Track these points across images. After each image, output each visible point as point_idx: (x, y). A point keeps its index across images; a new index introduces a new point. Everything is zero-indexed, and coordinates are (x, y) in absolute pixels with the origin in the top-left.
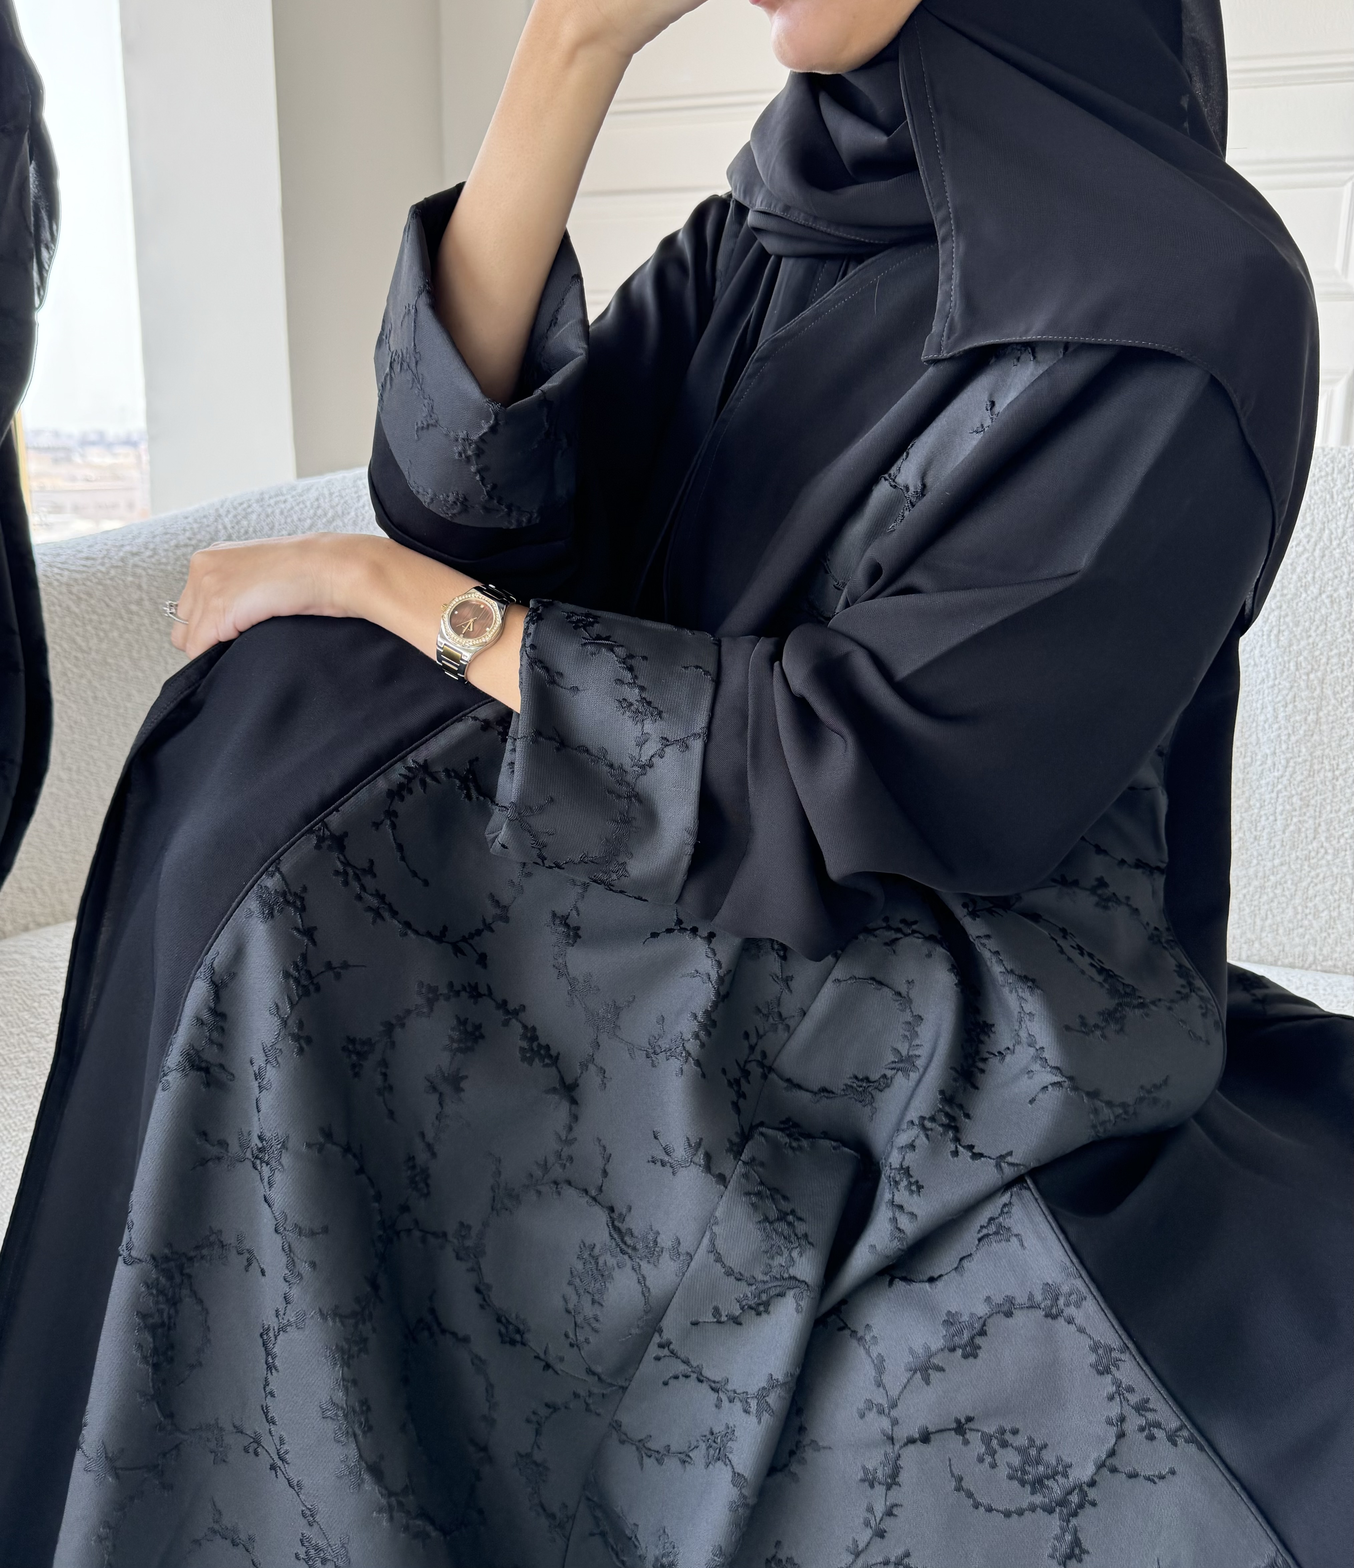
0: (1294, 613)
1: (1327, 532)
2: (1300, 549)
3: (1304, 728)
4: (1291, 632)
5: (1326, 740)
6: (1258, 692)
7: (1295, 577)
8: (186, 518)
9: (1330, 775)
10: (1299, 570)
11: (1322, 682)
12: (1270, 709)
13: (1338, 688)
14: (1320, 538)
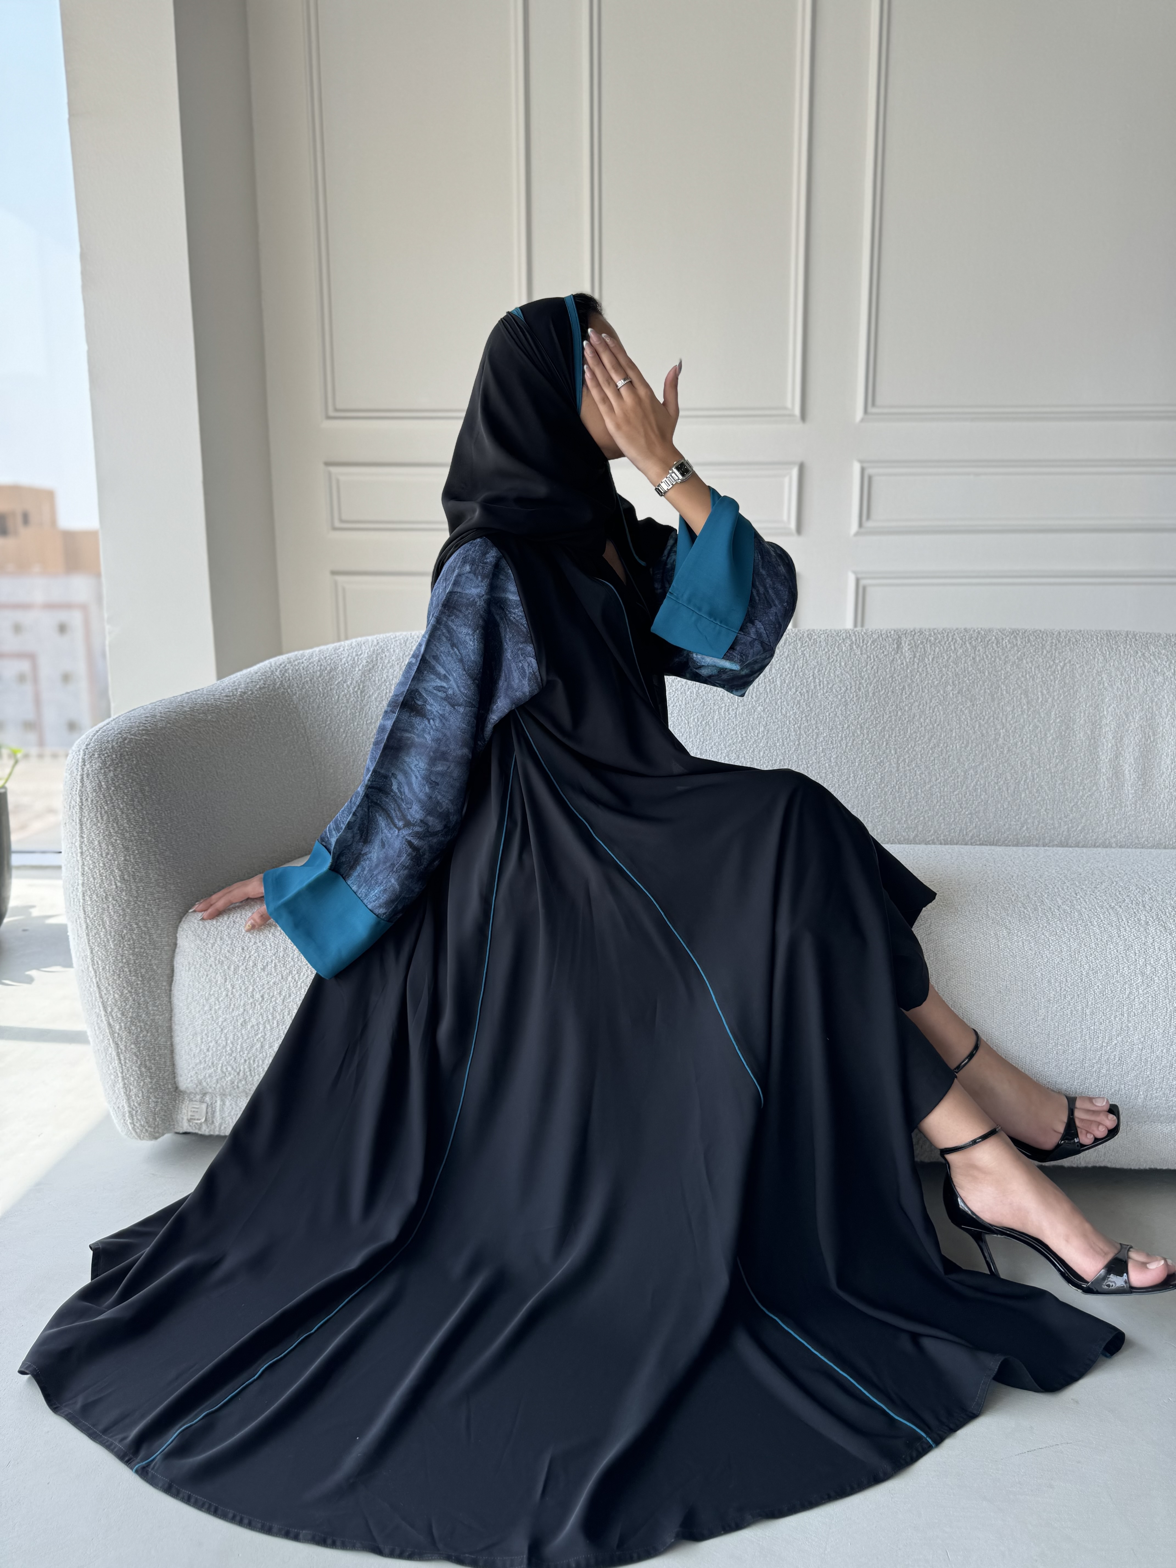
0: (787, 700)
1: (796, 666)
2: (786, 673)
3: (794, 748)
4: (786, 708)
5: (803, 752)
6: (776, 734)
7: (786, 685)
8: (256, 673)
9: (806, 766)
10: (787, 682)
11: (800, 728)
12: (781, 740)
13: (806, 730)
14: (794, 668)
